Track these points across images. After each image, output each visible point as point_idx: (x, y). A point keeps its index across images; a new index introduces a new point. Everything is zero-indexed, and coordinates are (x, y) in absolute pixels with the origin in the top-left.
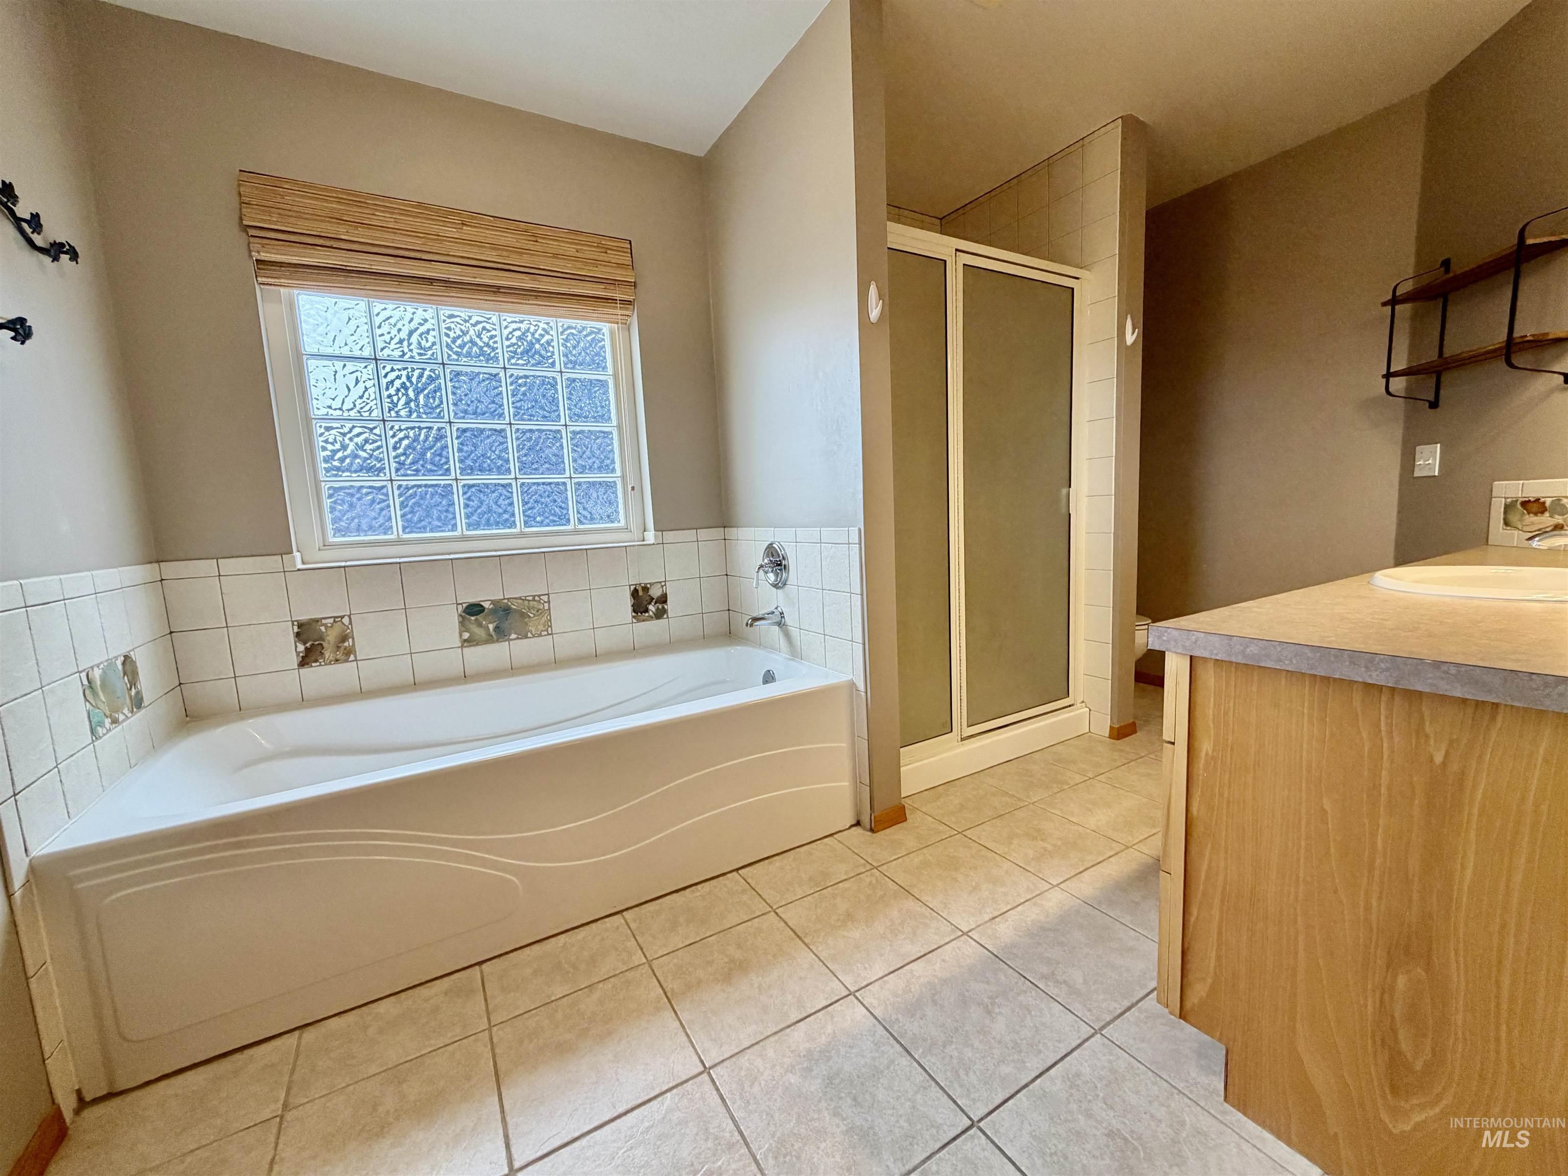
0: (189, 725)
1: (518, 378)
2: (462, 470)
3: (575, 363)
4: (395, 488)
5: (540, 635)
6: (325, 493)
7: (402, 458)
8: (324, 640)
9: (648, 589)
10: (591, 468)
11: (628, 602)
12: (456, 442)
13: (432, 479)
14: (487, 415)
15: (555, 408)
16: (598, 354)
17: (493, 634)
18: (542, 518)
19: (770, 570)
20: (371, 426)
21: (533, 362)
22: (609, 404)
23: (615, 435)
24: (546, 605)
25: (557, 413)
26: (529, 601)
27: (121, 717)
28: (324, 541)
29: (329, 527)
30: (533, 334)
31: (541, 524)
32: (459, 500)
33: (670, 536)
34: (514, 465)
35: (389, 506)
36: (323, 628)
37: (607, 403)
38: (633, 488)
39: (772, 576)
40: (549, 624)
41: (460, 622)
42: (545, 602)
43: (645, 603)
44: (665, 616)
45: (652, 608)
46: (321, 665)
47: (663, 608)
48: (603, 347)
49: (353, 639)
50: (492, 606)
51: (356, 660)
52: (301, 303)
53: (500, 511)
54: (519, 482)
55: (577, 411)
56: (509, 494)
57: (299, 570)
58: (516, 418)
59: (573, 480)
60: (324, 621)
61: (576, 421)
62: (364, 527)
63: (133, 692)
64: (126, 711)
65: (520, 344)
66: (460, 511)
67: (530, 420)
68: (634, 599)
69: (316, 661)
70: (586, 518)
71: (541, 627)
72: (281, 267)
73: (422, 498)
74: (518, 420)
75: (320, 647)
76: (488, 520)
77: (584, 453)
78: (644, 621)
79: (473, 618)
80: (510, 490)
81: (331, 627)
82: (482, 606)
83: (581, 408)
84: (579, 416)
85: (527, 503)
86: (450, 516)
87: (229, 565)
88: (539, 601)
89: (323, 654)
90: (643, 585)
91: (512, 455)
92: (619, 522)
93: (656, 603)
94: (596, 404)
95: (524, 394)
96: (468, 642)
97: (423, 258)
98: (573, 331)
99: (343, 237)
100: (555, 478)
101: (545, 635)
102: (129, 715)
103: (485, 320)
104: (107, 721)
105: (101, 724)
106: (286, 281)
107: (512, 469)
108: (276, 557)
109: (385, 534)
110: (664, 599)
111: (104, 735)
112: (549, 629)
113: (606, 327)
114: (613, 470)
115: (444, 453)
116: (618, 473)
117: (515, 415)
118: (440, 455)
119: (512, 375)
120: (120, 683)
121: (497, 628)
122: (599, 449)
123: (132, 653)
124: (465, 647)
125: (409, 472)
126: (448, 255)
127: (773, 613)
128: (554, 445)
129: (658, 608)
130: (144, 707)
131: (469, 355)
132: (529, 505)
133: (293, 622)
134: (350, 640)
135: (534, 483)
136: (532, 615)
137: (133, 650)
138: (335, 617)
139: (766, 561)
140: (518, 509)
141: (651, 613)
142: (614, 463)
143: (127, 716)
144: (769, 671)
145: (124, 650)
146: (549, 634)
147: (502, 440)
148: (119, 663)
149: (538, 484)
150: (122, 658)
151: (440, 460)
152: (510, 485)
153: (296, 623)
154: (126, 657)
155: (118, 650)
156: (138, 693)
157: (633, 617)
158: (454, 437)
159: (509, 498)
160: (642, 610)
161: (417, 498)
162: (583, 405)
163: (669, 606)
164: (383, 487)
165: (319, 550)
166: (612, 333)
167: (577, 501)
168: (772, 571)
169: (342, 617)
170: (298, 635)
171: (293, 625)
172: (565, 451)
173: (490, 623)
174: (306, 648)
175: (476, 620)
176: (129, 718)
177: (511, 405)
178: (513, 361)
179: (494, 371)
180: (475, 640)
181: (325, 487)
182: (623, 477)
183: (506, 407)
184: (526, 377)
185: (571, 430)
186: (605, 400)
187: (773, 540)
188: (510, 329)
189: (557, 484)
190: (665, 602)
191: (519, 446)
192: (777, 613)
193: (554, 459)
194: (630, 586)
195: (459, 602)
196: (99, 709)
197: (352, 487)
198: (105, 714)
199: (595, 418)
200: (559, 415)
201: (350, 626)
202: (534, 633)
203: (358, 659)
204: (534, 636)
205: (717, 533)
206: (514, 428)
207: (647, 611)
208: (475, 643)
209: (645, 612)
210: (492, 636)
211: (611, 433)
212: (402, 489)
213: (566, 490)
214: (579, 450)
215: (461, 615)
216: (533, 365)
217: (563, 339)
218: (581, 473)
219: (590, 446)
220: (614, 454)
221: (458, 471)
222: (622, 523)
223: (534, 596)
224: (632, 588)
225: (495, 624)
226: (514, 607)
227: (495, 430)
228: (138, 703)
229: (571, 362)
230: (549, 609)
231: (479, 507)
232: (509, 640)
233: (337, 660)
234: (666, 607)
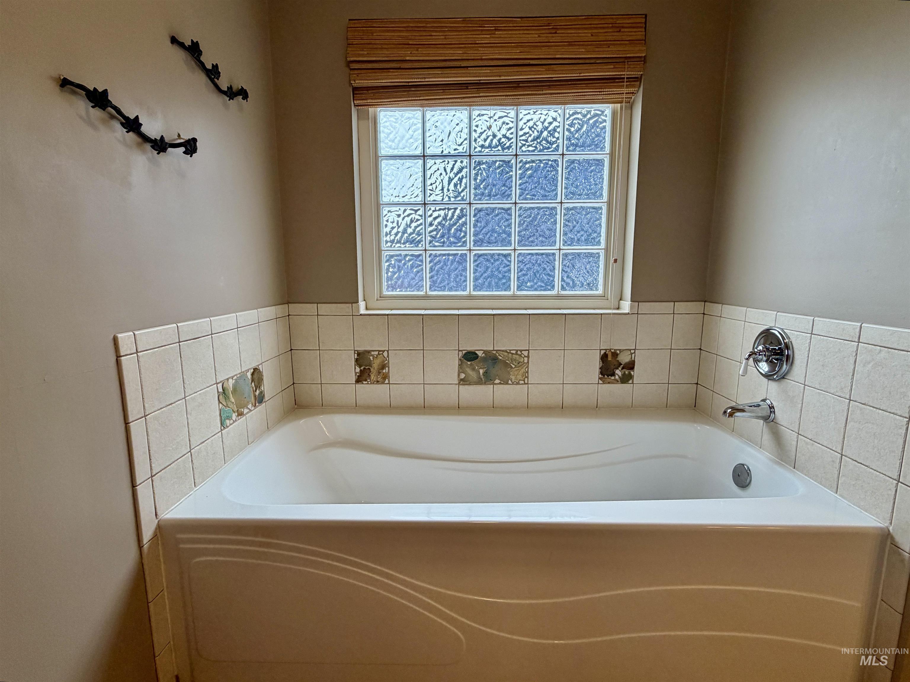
0: (296, 410)
1: (526, 163)
2: (475, 242)
3: (576, 145)
4: (428, 256)
5: (518, 384)
6: (384, 259)
7: (435, 233)
8: (371, 367)
9: (617, 355)
10: (578, 240)
11: (597, 364)
12: (473, 219)
13: (453, 250)
14: (498, 196)
15: (553, 188)
16: (598, 135)
17: (482, 377)
18: (532, 284)
19: (765, 359)
20: (416, 209)
21: (539, 147)
22: (603, 182)
23: (604, 211)
24: (526, 359)
25: (555, 192)
26: (513, 354)
27: (246, 411)
28: (380, 295)
29: (385, 284)
30: (543, 123)
31: (531, 288)
32: (470, 266)
33: (645, 307)
34: (514, 238)
35: (422, 269)
36: (371, 358)
37: (601, 180)
38: (616, 261)
39: (764, 367)
40: (526, 375)
41: (459, 365)
42: (525, 356)
43: (612, 367)
44: (630, 382)
45: (618, 372)
46: (368, 384)
47: (630, 373)
48: (604, 127)
49: (389, 368)
50: (484, 355)
51: (389, 383)
52: (381, 117)
53: (500, 276)
54: (517, 252)
55: (573, 189)
56: (508, 263)
57: (361, 315)
58: (521, 198)
59: (561, 251)
60: (373, 353)
61: (571, 198)
62: (406, 284)
63: (257, 393)
64: (250, 406)
65: (531, 132)
66: (470, 275)
67: (532, 199)
68: (603, 363)
69: (366, 380)
70: (568, 284)
71: (519, 377)
72: (368, 90)
73: (445, 264)
74: (522, 200)
75: (368, 371)
76: (490, 283)
77: (574, 227)
78: (609, 383)
79: (469, 363)
80: (509, 259)
81: (376, 357)
82: (476, 354)
83: (577, 187)
84: (573, 194)
85: (521, 271)
86: (463, 279)
87: (324, 308)
88: (520, 355)
89: (370, 376)
90: (613, 351)
91: (515, 229)
92: (597, 290)
93: (623, 368)
94: (590, 182)
95: (530, 176)
96: (463, 382)
97: (462, 65)
98: (579, 116)
99: (408, 58)
100: (547, 249)
101: (522, 384)
102: (253, 408)
103: (506, 114)
104: (234, 416)
105: (229, 418)
106: (371, 101)
107: (513, 242)
108: (348, 305)
109: (418, 290)
110: (631, 366)
111: (231, 424)
112: (526, 379)
113: (608, 109)
114: (599, 243)
115: (464, 229)
116: (603, 245)
117: (520, 196)
118: (461, 230)
119: (521, 161)
120: (248, 387)
121: (485, 373)
122: (588, 224)
123: (260, 366)
124: (461, 385)
125: (437, 244)
126: (482, 59)
127: (759, 406)
128: (549, 220)
129: (625, 373)
130: (265, 402)
131: (490, 146)
132: (523, 272)
133: (355, 351)
134: (387, 368)
135: (529, 254)
136: (513, 366)
137: (262, 364)
138: (379, 351)
139: (760, 348)
140: (513, 276)
141: (617, 377)
142: (601, 236)
143: (250, 410)
144: (743, 465)
145: (254, 365)
146: (525, 384)
147: (507, 217)
148: (249, 375)
149: (532, 254)
150: (252, 370)
151: (460, 234)
152: (510, 255)
153: (356, 352)
154: (255, 370)
155: (249, 365)
156: (261, 393)
157: (600, 378)
158: (472, 216)
159: (508, 266)
160: (609, 373)
161: (442, 264)
162: (579, 184)
163: (636, 373)
164: (420, 255)
165: (377, 300)
166: (614, 114)
167: (563, 270)
168: (766, 361)
169: (383, 351)
170: (357, 360)
171: (355, 353)
172: (558, 226)
173: (481, 368)
174: (361, 370)
175: (471, 365)
176: (252, 411)
177: (518, 187)
178: (524, 149)
179: (507, 159)
180: (469, 381)
181: (385, 254)
182: (607, 250)
183: (514, 188)
184: (533, 161)
185: (565, 206)
186: (600, 178)
187: (772, 325)
188: (524, 120)
189: (547, 255)
190: (632, 368)
191: (520, 222)
192: (764, 405)
193: (547, 232)
194: (600, 350)
195: (460, 349)
196: (229, 407)
197: (400, 255)
198: (233, 410)
199: (588, 195)
200: (557, 194)
201: (387, 358)
202: (513, 381)
203: (391, 383)
204: (513, 384)
205: (697, 307)
206: (518, 206)
207: (613, 374)
208: (468, 383)
209: (611, 376)
210: (481, 379)
211: (601, 208)
212: (432, 256)
213: (555, 260)
214: (570, 224)
215: (460, 360)
216: (540, 151)
217: (568, 125)
218: (569, 245)
219: (580, 221)
220: (601, 228)
221: (472, 243)
222: (600, 291)
223: (517, 351)
224: (603, 352)
225: (485, 369)
226: (500, 358)
227: (503, 209)
228: (260, 399)
229: (573, 144)
230: (528, 362)
231: (485, 272)
232: (494, 384)
233: (378, 382)
234: (632, 373)
